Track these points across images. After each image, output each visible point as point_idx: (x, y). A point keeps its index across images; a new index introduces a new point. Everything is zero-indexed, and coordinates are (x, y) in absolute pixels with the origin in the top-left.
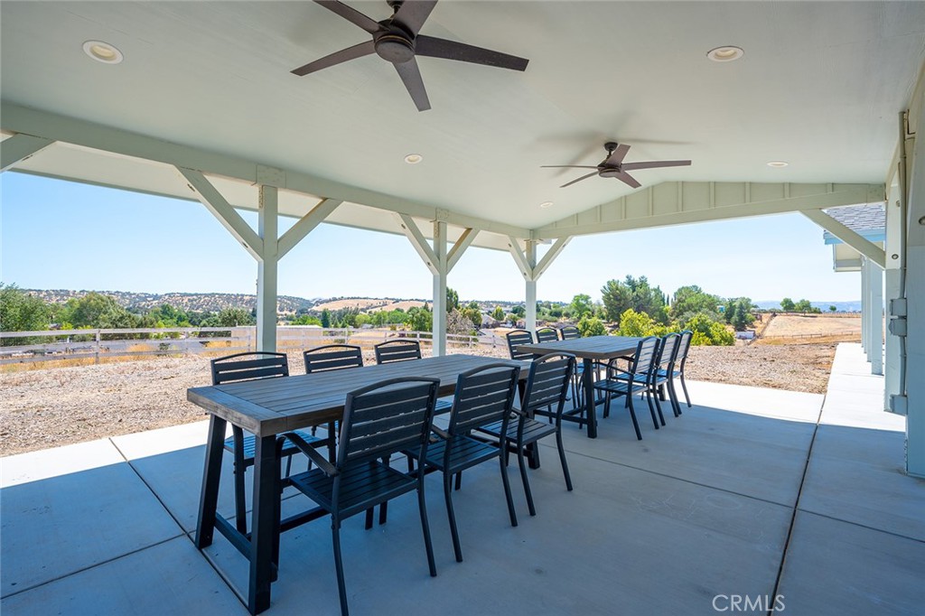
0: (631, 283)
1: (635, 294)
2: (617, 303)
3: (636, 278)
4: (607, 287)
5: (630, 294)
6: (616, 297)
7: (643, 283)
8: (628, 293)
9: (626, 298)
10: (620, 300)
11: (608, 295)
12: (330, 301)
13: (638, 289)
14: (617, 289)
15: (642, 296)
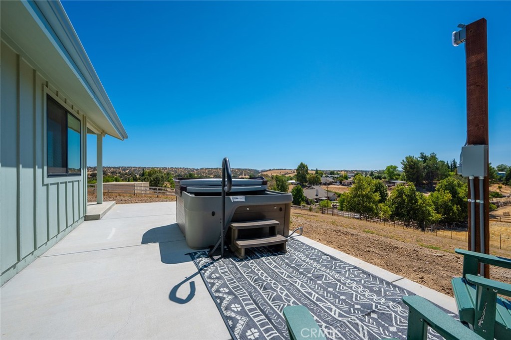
0: (424, 158)
1: (425, 164)
2: (411, 170)
3: (428, 155)
4: (405, 160)
5: (422, 165)
6: (411, 167)
7: (433, 157)
8: (420, 164)
9: (418, 168)
10: (414, 169)
11: (405, 165)
12: (268, 171)
13: (428, 161)
14: (412, 162)
15: (431, 166)
